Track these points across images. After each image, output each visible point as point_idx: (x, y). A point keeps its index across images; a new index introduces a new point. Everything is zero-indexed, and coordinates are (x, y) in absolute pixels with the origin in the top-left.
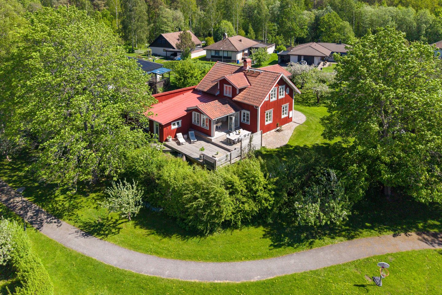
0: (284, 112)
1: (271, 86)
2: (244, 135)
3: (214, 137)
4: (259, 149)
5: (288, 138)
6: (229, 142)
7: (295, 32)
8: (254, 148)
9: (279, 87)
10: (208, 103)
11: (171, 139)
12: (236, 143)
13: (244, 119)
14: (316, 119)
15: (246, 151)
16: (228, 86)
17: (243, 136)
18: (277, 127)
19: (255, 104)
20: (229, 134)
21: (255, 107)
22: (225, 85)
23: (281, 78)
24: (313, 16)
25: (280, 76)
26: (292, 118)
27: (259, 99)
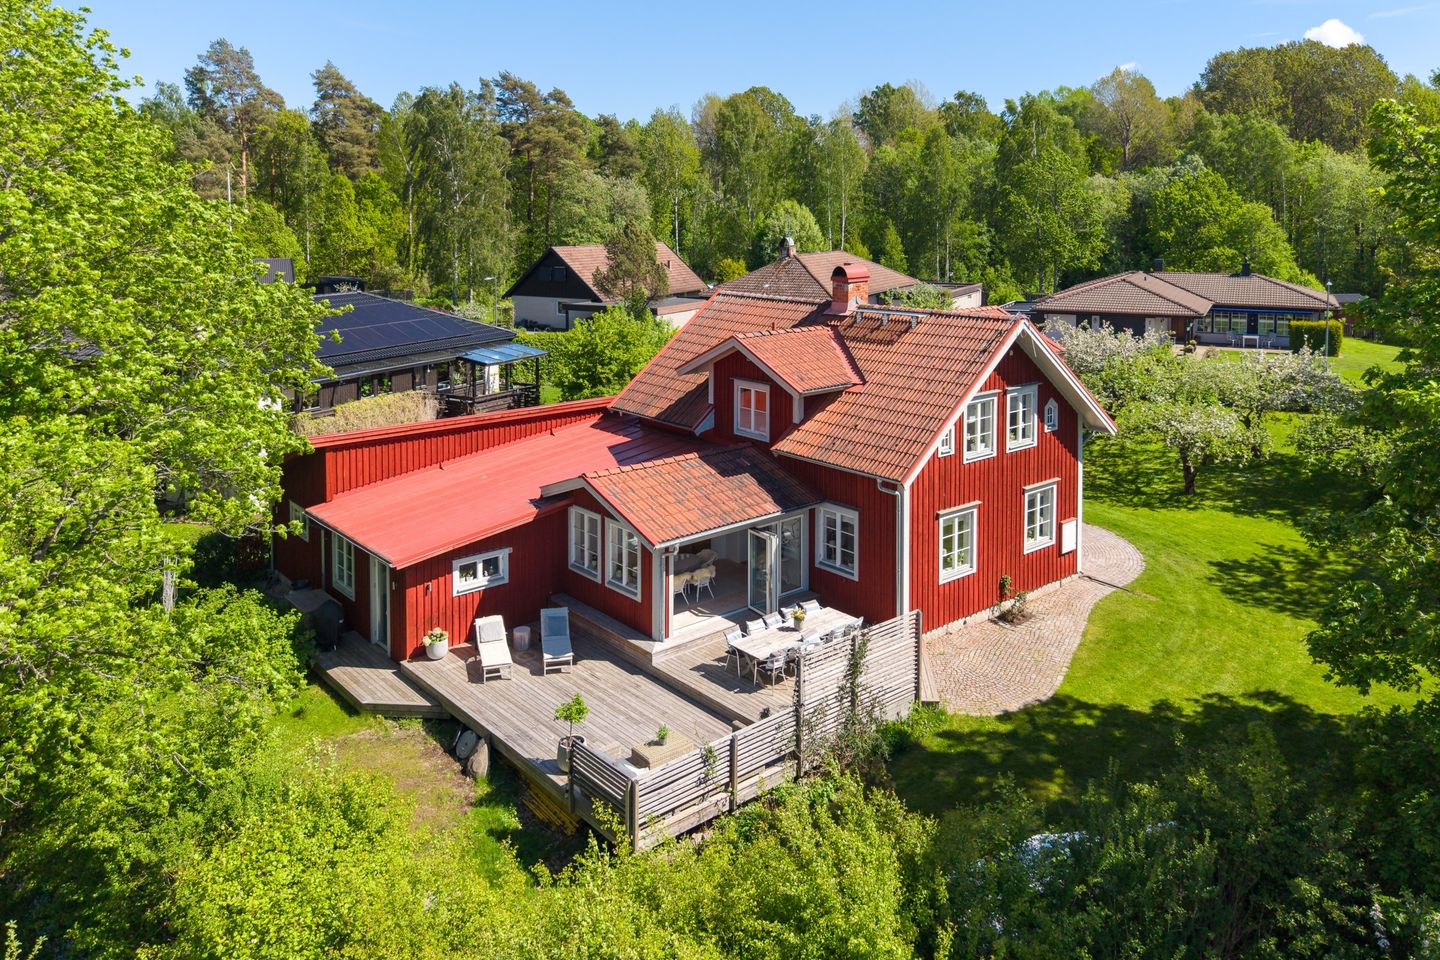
0: (1038, 525)
1: (965, 379)
2: (822, 632)
3: (668, 643)
4: (905, 714)
5: (1062, 658)
6: (742, 672)
7: (1057, 248)
8: (877, 713)
9: (1005, 393)
10: (647, 464)
11: (442, 648)
12: (779, 680)
13: (830, 553)
14: (1194, 566)
15: (829, 727)
16: (755, 388)
17: (815, 638)
18: (1002, 597)
19: (882, 472)
20: (745, 630)
21: (885, 484)
22: (739, 385)
23: (1015, 346)
24: (1125, 197)
25: (1009, 331)
26: (1074, 553)
27: (903, 446)
